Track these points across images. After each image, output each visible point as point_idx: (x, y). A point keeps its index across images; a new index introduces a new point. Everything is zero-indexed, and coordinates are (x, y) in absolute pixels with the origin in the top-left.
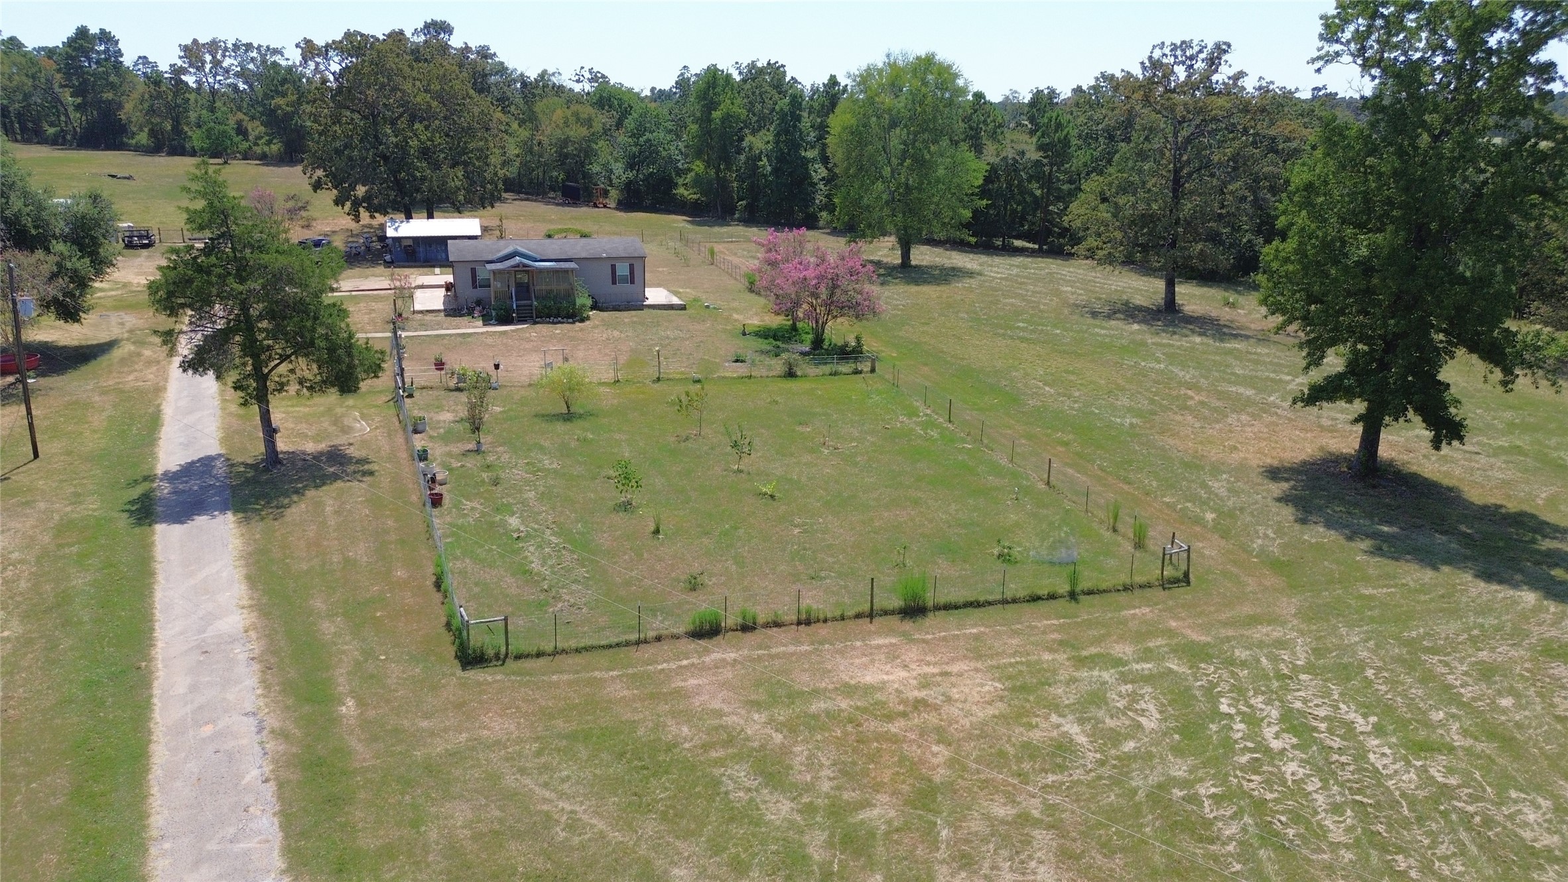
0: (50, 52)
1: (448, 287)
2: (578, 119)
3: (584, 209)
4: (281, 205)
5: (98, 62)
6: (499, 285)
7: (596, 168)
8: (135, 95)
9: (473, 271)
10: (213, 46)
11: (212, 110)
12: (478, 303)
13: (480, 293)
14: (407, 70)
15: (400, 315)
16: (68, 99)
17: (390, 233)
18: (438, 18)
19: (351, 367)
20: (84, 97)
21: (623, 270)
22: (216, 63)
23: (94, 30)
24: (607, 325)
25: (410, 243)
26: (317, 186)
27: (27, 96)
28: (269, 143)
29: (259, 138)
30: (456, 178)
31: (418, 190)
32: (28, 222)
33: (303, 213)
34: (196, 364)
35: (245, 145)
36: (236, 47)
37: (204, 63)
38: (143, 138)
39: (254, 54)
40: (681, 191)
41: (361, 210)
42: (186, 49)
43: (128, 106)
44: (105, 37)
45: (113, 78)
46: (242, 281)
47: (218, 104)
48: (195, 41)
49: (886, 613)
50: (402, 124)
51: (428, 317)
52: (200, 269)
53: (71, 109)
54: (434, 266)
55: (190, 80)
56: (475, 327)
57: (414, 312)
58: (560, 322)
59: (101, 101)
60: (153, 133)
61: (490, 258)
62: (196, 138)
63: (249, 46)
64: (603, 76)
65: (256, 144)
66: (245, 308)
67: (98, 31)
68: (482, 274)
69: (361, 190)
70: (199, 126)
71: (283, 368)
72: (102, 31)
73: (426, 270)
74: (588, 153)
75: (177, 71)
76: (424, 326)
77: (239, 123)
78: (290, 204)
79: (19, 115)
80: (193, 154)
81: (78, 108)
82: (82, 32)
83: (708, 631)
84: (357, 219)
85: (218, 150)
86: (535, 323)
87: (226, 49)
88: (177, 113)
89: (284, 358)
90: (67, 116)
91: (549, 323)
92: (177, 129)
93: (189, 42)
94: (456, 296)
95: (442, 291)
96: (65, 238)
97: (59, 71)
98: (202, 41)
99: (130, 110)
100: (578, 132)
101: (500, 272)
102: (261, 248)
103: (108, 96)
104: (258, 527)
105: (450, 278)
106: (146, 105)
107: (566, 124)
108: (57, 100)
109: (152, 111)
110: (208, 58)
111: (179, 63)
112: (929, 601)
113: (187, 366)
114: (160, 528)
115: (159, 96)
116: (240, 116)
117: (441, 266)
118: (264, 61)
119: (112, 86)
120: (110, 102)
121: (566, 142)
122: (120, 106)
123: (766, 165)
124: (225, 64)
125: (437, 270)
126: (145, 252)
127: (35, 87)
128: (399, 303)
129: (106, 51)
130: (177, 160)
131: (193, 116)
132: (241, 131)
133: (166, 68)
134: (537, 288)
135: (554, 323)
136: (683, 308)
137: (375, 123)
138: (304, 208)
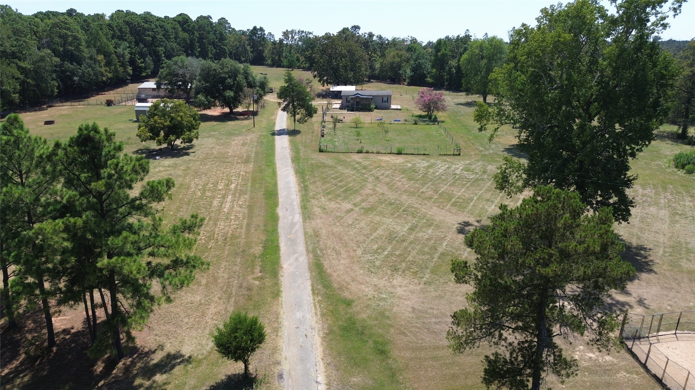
0: (244, 33)
1: (341, 103)
2: (398, 55)
3: (396, 85)
4: (305, 82)
5: (259, 38)
6: (352, 101)
7: (401, 72)
8: (268, 48)
9: (347, 98)
10: (292, 31)
11: (290, 53)
12: (347, 106)
13: (348, 104)
14: (340, 44)
15: (328, 108)
16: (248, 48)
17: (331, 90)
18: (356, 25)
19: (311, 111)
20: (254, 49)
21: (385, 99)
22: (293, 37)
23: (258, 27)
24: (377, 112)
25: (336, 92)
26: (315, 77)
27: (237, 48)
28: (305, 64)
29: (303, 62)
30: (351, 75)
31: (341, 78)
32: (252, 83)
33: (310, 84)
34: (284, 110)
35: (299, 64)
36: (299, 32)
37: (289, 37)
38: (269, 62)
39: (304, 34)
40: (429, 79)
41: (325, 83)
42: (284, 33)
43: (266, 52)
44: (261, 29)
45: (262, 42)
46: (293, 92)
47: (292, 51)
48: (287, 30)
49: (393, 153)
50: (339, 59)
51: (335, 109)
52: (286, 90)
53: (249, 52)
55: (285, 42)
56: (345, 112)
57: (332, 108)
59: (258, 50)
60: (272, 60)
61: (351, 95)
62: (285, 62)
63: (303, 32)
64: (416, 39)
65: (302, 64)
66: (293, 99)
68: (349, 99)
69: (325, 78)
70: (286, 58)
71: (299, 111)
72: (261, 27)
73: (337, 99)
74: (399, 67)
75: (281, 41)
76: (333, 111)
77: (297, 57)
78: (307, 81)
79: (235, 54)
80: (283, 67)
81: (252, 52)
82: (255, 28)
83: (360, 152)
84: (324, 86)
85: (291, 66)
86: (360, 112)
87: (296, 33)
88: (280, 54)
89: (299, 109)
90: (248, 54)
92: (279, 59)
93: (285, 31)
94: (342, 105)
95: (339, 104)
96: (259, 87)
97: (247, 40)
98: (289, 30)
100: (397, 60)
101: (353, 98)
102: (296, 86)
103: (261, 48)
104: (292, 137)
105: (342, 101)
106: (271, 51)
107: (394, 57)
108: (246, 49)
109: (273, 53)
110: (290, 36)
111: (282, 37)
112: (403, 152)
113: (282, 110)
114: (276, 136)
115: (275, 48)
116: (298, 55)
117: (340, 98)
118: (307, 37)
119: (262, 45)
120: (261, 50)
121: (393, 63)
122: (264, 52)
124: (295, 38)
125: (339, 100)
126: (271, 94)
127: (240, 45)
128: (328, 105)
129: (261, 34)
130: (279, 69)
131: (284, 54)
132: (298, 60)
133: (278, 39)
134: (361, 102)
135: (364, 112)
136: (400, 110)
137: (331, 59)
138: (310, 83)
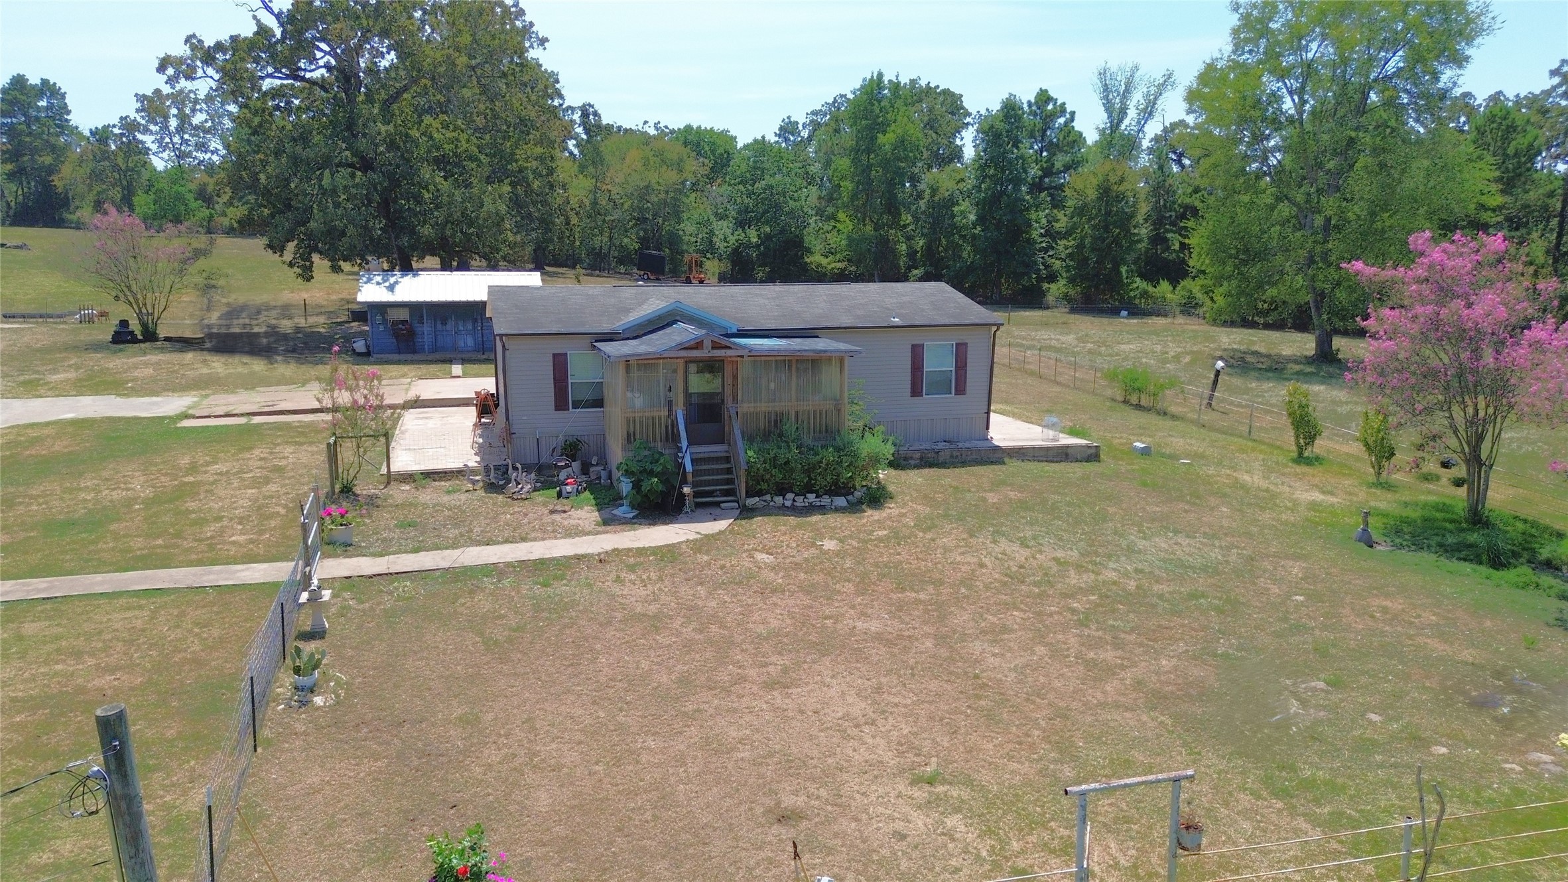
1: (485, 405)
2: (663, 161)
5: (38, 121)
6: (639, 401)
7: (688, 229)
9: (560, 364)
12: (572, 450)
13: (575, 422)
15: (347, 490)
17: (366, 296)
20: (17, 163)
21: (940, 359)
23: (34, 80)
25: (404, 315)
29: (228, 205)
35: (205, 212)
37: (167, 118)
38: (84, 212)
40: (817, 257)
41: (316, 257)
42: (143, 99)
43: (66, 170)
44: (48, 89)
45: (54, 139)
51: (429, 496)
54: (450, 361)
55: (148, 139)
57: (391, 478)
58: (810, 510)
59: (36, 167)
61: (605, 327)
62: (140, 203)
65: (222, 213)
67: (38, 82)
68: (581, 371)
72: (45, 82)
73: (433, 368)
74: (675, 210)
75: (130, 127)
77: (201, 186)
82: (19, 82)
86: (746, 512)
88: (129, 180)
91: (784, 510)
92: (126, 197)
94: (509, 433)
95: (470, 415)
99: (66, 177)
101: (646, 363)
103: (46, 160)
105: (488, 384)
106: (87, 169)
107: (647, 166)
109: (93, 177)
110: (174, 112)
111: (133, 115)
115: (105, 159)
117: (464, 361)
119: (53, 148)
120: (46, 167)
121: (646, 191)
122: (57, 171)
123: (967, 213)
124: (196, 122)
125: (457, 369)
128: (347, 453)
129: (50, 107)
132: (202, 195)
133: (117, 122)
134: (745, 407)
135: (795, 511)
136: (1092, 456)
